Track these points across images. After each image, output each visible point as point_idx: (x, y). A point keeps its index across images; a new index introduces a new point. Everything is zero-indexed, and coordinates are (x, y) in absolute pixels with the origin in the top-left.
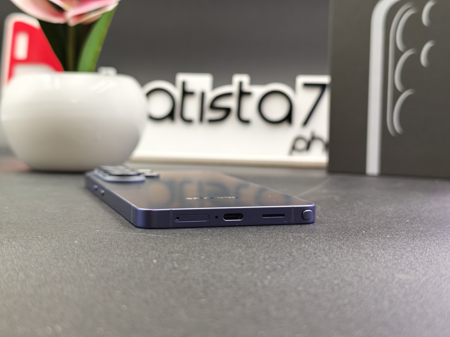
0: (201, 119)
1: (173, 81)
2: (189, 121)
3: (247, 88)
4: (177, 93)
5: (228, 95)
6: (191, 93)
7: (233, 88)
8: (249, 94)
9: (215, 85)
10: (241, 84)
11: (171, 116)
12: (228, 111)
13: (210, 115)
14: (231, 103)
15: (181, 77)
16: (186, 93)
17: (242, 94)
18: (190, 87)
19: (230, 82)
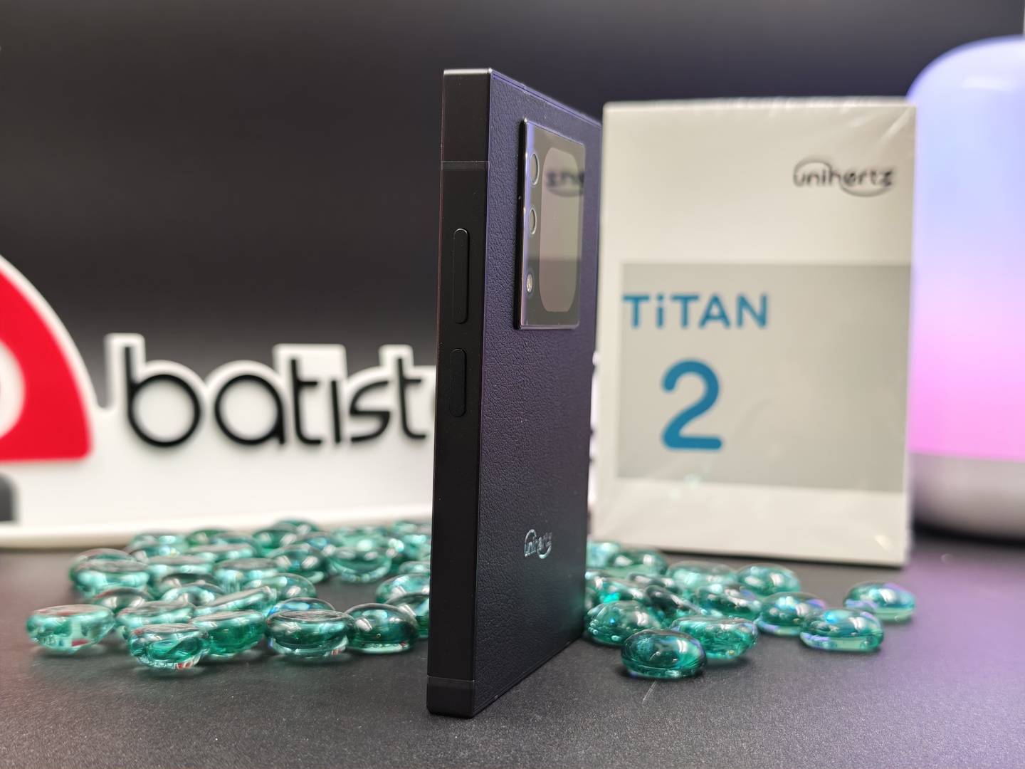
1: (270, 362)
3: (412, 371)
5: (381, 384)
9: (353, 367)
11: (277, 433)
15: (284, 353)
16: (300, 385)
17: (405, 383)
18: (306, 373)
19: (376, 362)
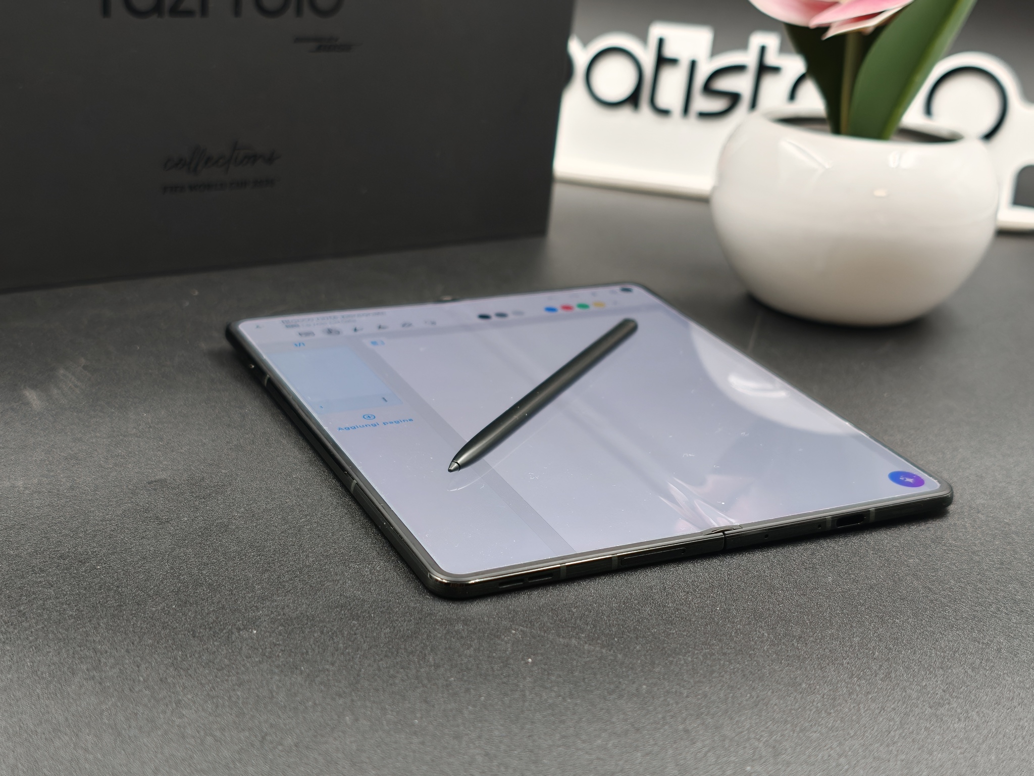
0: (686, 109)
2: (664, 112)
4: (648, 59)
5: (737, 69)
6: (673, 62)
7: (749, 58)
8: (776, 70)
10: (763, 50)
12: (734, 98)
13: (701, 103)
14: (741, 84)
18: (670, 51)
